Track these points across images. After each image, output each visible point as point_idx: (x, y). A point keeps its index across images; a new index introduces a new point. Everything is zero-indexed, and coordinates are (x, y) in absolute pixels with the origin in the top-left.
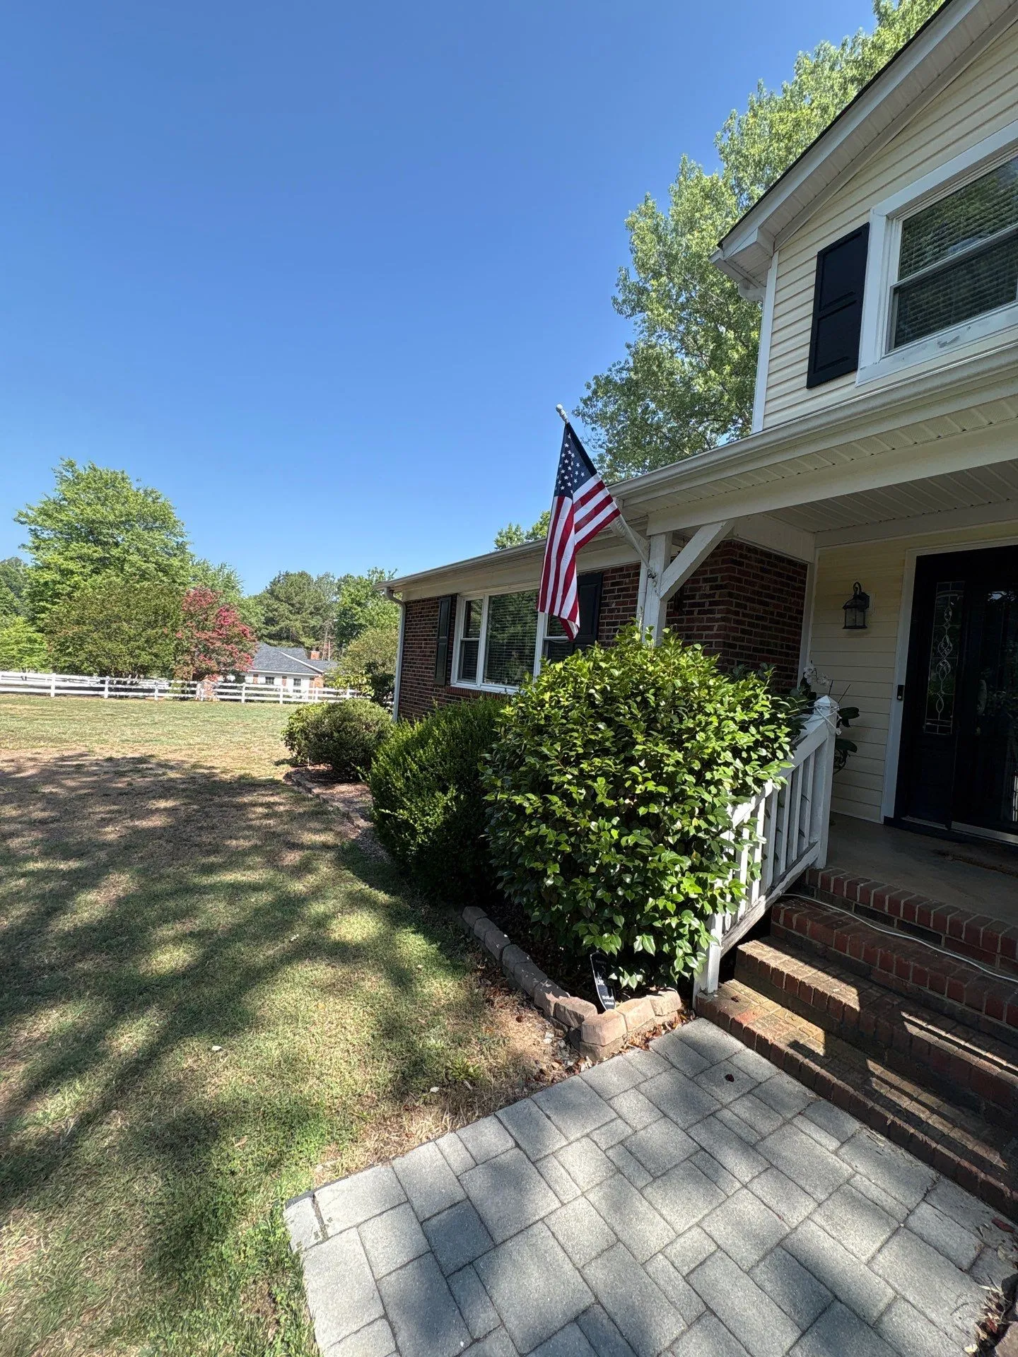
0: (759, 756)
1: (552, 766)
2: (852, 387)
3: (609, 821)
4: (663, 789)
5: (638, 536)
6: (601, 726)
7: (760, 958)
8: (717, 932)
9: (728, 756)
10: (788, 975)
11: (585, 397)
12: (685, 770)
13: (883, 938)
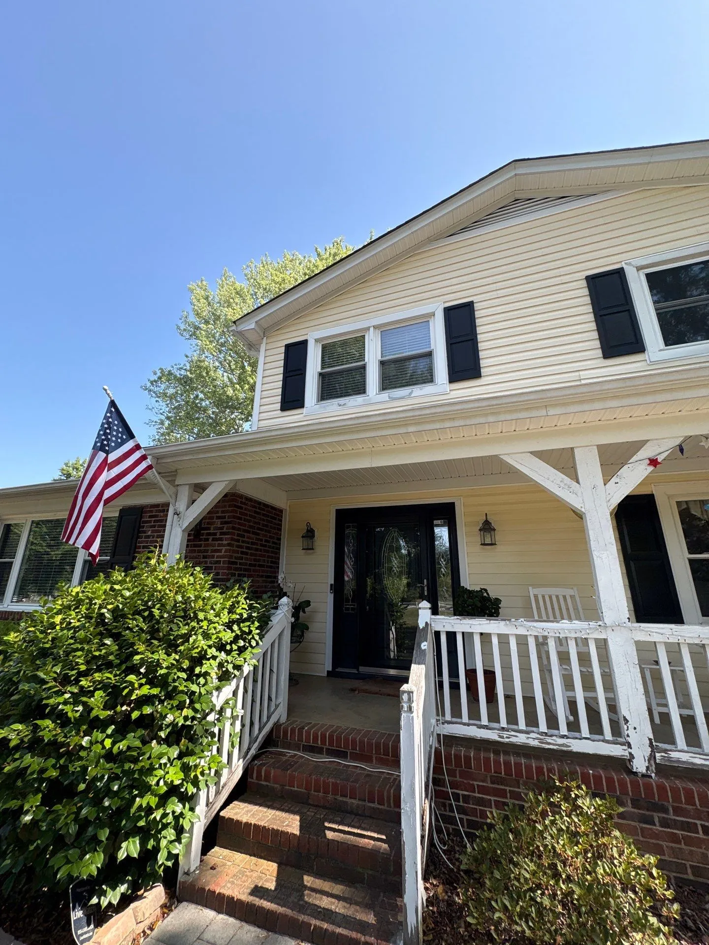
0: (238, 647)
1: (50, 688)
2: (302, 415)
3: (103, 732)
4: (155, 691)
5: (167, 484)
6: (108, 642)
7: (235, 818)
8: (201, 808)
9: (213, 651)
10: (255, 825)
11: (152, 379)
12: (175, 670)
13: (317, 765)
